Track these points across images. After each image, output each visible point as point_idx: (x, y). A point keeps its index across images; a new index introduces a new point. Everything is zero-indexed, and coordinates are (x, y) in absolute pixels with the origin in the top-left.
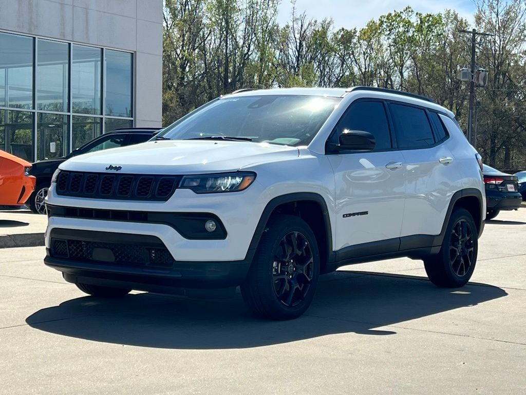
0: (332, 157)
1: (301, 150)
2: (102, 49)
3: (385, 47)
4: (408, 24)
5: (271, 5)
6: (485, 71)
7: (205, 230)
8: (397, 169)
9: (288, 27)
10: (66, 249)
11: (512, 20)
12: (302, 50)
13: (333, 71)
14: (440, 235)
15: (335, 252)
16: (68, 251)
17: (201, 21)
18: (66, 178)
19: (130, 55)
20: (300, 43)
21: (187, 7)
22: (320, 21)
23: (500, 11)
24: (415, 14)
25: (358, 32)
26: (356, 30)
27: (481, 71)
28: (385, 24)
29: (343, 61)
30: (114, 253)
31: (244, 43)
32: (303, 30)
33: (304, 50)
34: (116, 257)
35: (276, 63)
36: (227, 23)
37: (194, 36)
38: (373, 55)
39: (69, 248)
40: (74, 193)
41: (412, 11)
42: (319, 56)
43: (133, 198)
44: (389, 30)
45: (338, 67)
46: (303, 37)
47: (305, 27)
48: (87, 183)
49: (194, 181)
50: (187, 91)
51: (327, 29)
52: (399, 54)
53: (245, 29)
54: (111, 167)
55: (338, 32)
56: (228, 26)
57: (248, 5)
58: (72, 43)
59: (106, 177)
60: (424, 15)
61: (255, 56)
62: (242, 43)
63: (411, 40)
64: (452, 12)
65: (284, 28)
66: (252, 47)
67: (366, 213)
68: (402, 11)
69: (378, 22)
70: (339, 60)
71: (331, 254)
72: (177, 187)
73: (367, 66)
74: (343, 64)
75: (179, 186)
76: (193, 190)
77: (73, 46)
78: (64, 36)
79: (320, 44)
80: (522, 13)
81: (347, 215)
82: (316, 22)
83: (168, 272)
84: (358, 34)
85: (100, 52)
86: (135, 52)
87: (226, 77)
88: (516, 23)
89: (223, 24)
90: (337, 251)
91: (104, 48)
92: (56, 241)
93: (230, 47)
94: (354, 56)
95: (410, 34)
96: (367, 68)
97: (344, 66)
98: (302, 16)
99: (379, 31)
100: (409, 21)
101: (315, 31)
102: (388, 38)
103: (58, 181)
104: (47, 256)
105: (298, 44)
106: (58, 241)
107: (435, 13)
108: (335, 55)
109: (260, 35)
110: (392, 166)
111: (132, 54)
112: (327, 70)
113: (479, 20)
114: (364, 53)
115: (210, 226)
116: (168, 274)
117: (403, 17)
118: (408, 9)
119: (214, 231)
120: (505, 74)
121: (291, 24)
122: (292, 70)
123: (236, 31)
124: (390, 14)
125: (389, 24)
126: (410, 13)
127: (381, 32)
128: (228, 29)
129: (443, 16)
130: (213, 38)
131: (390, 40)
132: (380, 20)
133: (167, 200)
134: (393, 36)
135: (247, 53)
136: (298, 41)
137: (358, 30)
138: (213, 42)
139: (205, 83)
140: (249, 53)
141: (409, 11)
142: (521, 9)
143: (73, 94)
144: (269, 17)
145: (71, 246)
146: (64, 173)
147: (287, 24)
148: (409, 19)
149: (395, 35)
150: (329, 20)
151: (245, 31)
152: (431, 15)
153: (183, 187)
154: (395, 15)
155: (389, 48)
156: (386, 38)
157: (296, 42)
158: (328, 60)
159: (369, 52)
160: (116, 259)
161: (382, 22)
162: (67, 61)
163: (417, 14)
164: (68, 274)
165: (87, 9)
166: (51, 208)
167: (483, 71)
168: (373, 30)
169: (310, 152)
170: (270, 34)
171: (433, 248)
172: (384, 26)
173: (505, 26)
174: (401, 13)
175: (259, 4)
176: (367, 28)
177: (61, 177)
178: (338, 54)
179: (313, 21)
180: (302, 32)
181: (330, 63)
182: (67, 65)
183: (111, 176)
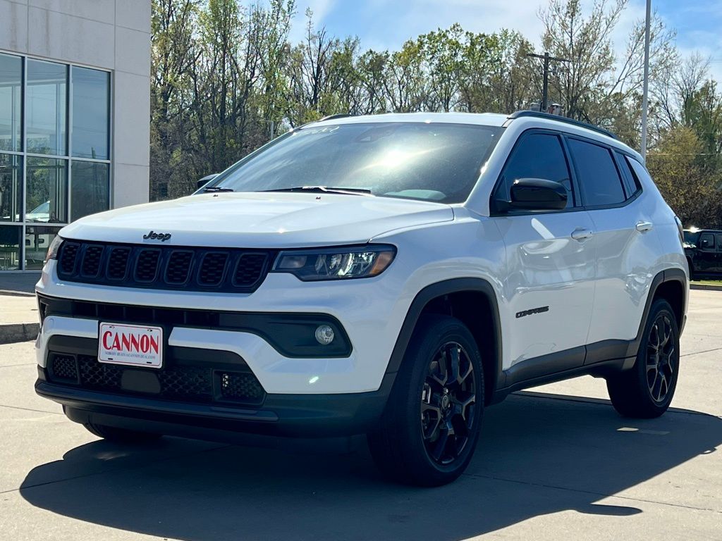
0: (500, 221)
1: (456, 209)
2: (68, 66)
3: (425, 76)
4: (456, 45)
5: (282, 18)
6: (561, 107)
7: (315, 342)
8: (586, 240)
9: (302, 47)
10: (75, 369)
11: (591, 43)
12: (321, 76)
13: (360, 104)
14: (636, 339)
15: (503, 371)
16: (78, 374)
17: (190, 36)
18: (74, 253)
19: (106, 75)
20: (319, 69)
21: (171, 19)
22: (343, 40)
23: (574, 31)
24: (465, 34)
25: (391, 56)
26: (389, 53)
27: (555, 108)
28: (426, 45)
29: (372, 92)
30: (159, 379)
31: (247, 66)
32: (321, 51)
33: (324, 77)
34: (163, 385)
35: (287, 93)
36: (225, 38)
37: (181, 55)
38: (411, 85)
39: (80, 367)
40: (88, 276)
41: (461, 30)
42: (341, 86)
43: (192, 287)
44: (432, 53)
45: (366, 99)
46: (321, 62)
47: (324, 47)
48: (112, 262)
49: (297, 260)
50: (170, 127)
51: (352, 51)
52: (443, 84)
53: (249, 47)
54: (152, 235)
55: (364, 56)
56: (226, 44)
57: (252, 17)
58: (26, 56)
59: (144, 252)
60: (476, 34)
61: (259, 84)
62: (244, 66)
63: (460, 67)
64: (510, 33)
65: (296, 48)
66: (257, 72)
67: (545, 309)
68: (449, 29)
69: (417, 43)
70: (367, 92)
71: (500, 374)
72: (269, 270)
73: (403, 99)
74: (372, 96)
75: (274, 268)
76: (297, 276)
77: (28, 61)
78: (16, 47)
79: (342, 70)
80: (601, 34)
81: (521, 313)
82: (337, 41)
83: (255, 412)
84: (390, 59)
85: (64, 70)
86: (113, 70)
87: (223, 110)
88: (594, 47)
89: (219, 41)
90: (507, 370)
91: (71, 64)
92: (56, 356)
93: (228, 71)
94: (386, 87)
95: (459, 59)
96: (404, 102)
97: (374, 99)
98: (321, 33)
99: (419, 55)
100: (457, 42)
101: (336, 54)
102: (430, 64)
103: (61, 257)
104: (38, 379)
105: (315, 70)
106: (61, 357)
107: (489, 33)
108: (362, 85)
109: (266, 56)
110: (580, 235)
111: (110, 73)
112: (352, 104)
113: (548, 42)
114: (399, 82)
115: (325, 335)
116: (254, 415)
117: (450, 38)
118: (455, 28)
119: (331, 344)
120: (581, 112)
121: (306, 43)
122: (307, 103)
123: (236, 51)
124: (432, 33)
125: (431, 46)
126: (459, 33)
127: (421, 56)
128: (225, 47)
129: (499, 37)
130: (205, 59)
131: (432, 66)
132: (418, 40)
133: (253, 291)
134: (436, 62)
135: (250, 80)
136: (315, 65)
137: (391, 53)
138: (204, 63)
139: (193, 116)
140: (253, 80)
141: (458, 30)
142: (601, 29)
143: (28, 128)
144: (279, 34)
145: (83, 364)
146: (69, 243)
147: (300, 43)
148: (457, 40)
149: (439, 60)
150: (354, 38)
151: (249, 50)
152: (484, 36)
153: (279, 270)
154: (440, 35)
155: (431, 77)
156: (428, 64)
157: (313, 67)
158: (353, 91)
159: (406, 81)
160: (162, 389)
161: (421, 44)
162: (20, 82)
163: (467, 33)
164: (73, 408)
165: (47, 12)
166: (47, 301)
167: (557, 106)
168: (412, 53)
169: (469, 212)
170: (279, 55)
171: (626, 360)
172: (425, 48)
173: (580, 50)
174: (447, 31)
175: (266, 17)
176: (403, 50)
177: (65, 251)
178: (366, 83)
179: (334, 41)
180: (321, 54)
181: (356, 94)
182: (19, 88)
183: (153, 249)
